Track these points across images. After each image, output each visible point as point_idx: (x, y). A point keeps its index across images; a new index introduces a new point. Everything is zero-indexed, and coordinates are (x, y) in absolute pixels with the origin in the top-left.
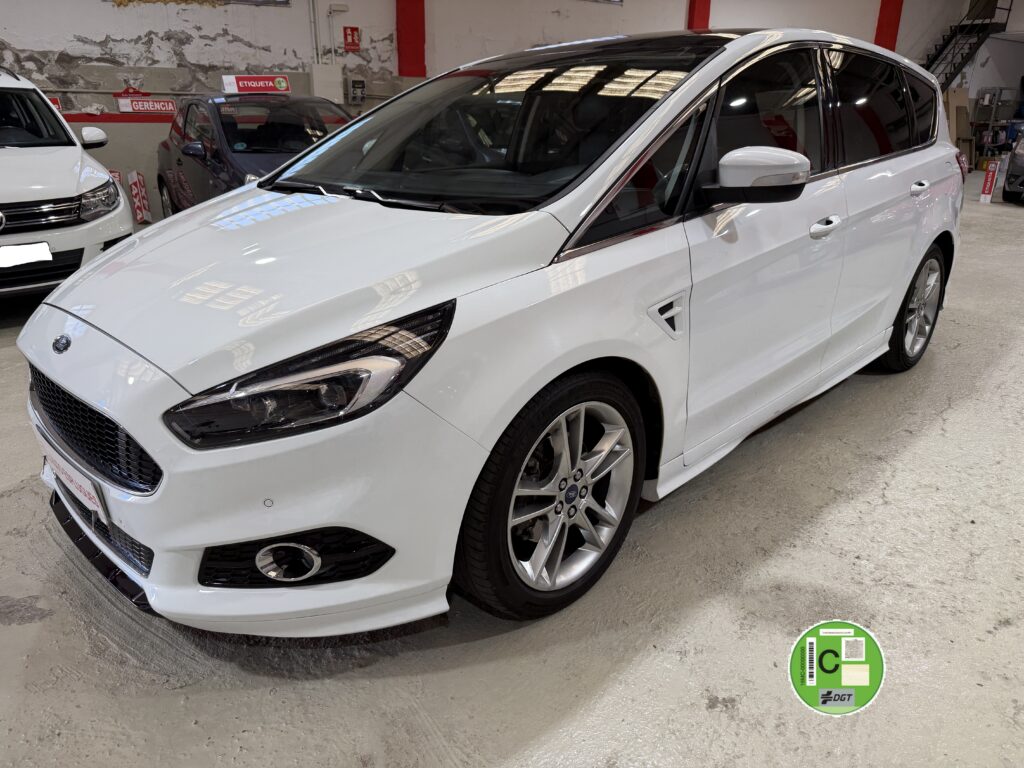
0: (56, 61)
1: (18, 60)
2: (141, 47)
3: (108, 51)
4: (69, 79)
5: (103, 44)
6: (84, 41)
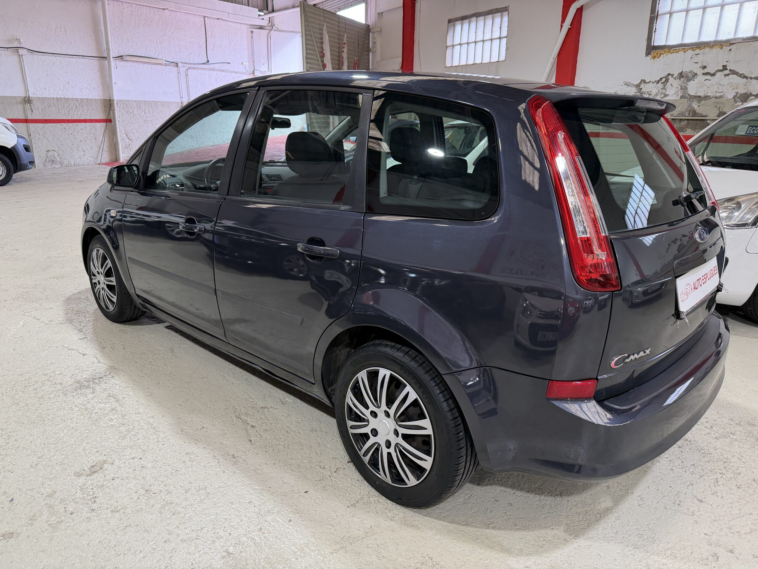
2: (660, 85)
3: (639, 90)
5: (638, 86)
6: (627, 84)
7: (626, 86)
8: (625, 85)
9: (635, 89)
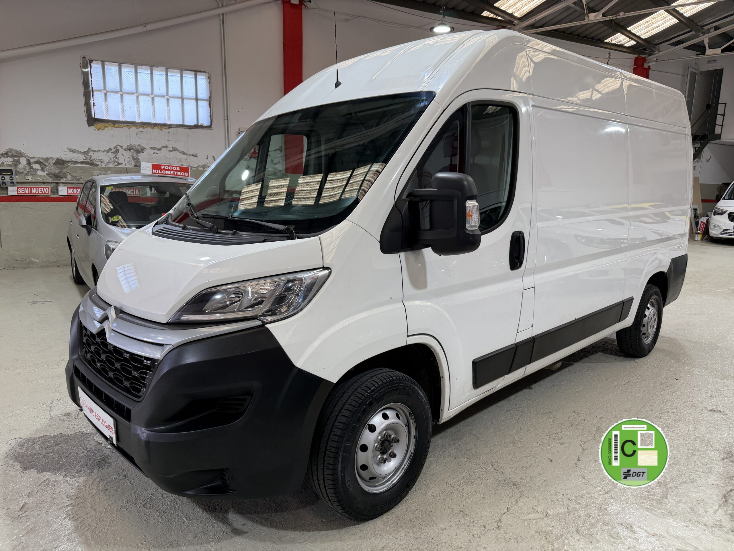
0: (54, 164)
1: (29, 163)
2: (111, 155)
3: (89, 157)
4: (61, 175)
5: (86, 153)
6: (73, 151)
7: (71, 153)
8: (70, 151)
9: (83, 156)
